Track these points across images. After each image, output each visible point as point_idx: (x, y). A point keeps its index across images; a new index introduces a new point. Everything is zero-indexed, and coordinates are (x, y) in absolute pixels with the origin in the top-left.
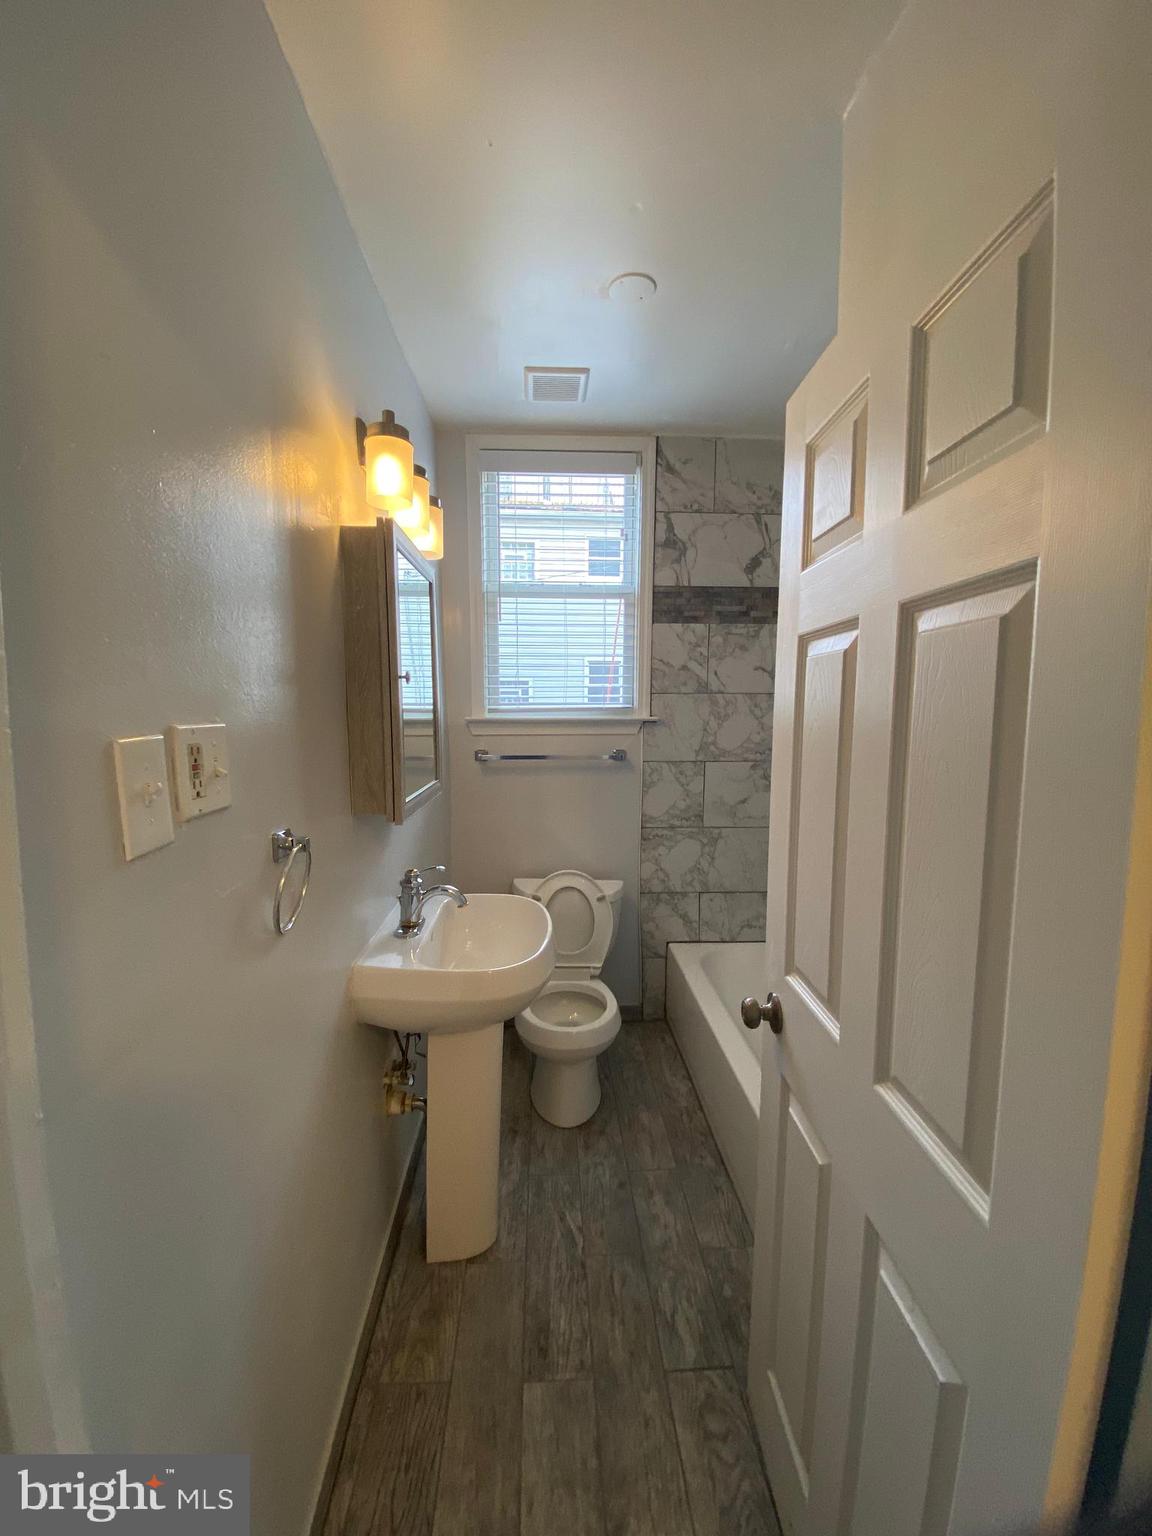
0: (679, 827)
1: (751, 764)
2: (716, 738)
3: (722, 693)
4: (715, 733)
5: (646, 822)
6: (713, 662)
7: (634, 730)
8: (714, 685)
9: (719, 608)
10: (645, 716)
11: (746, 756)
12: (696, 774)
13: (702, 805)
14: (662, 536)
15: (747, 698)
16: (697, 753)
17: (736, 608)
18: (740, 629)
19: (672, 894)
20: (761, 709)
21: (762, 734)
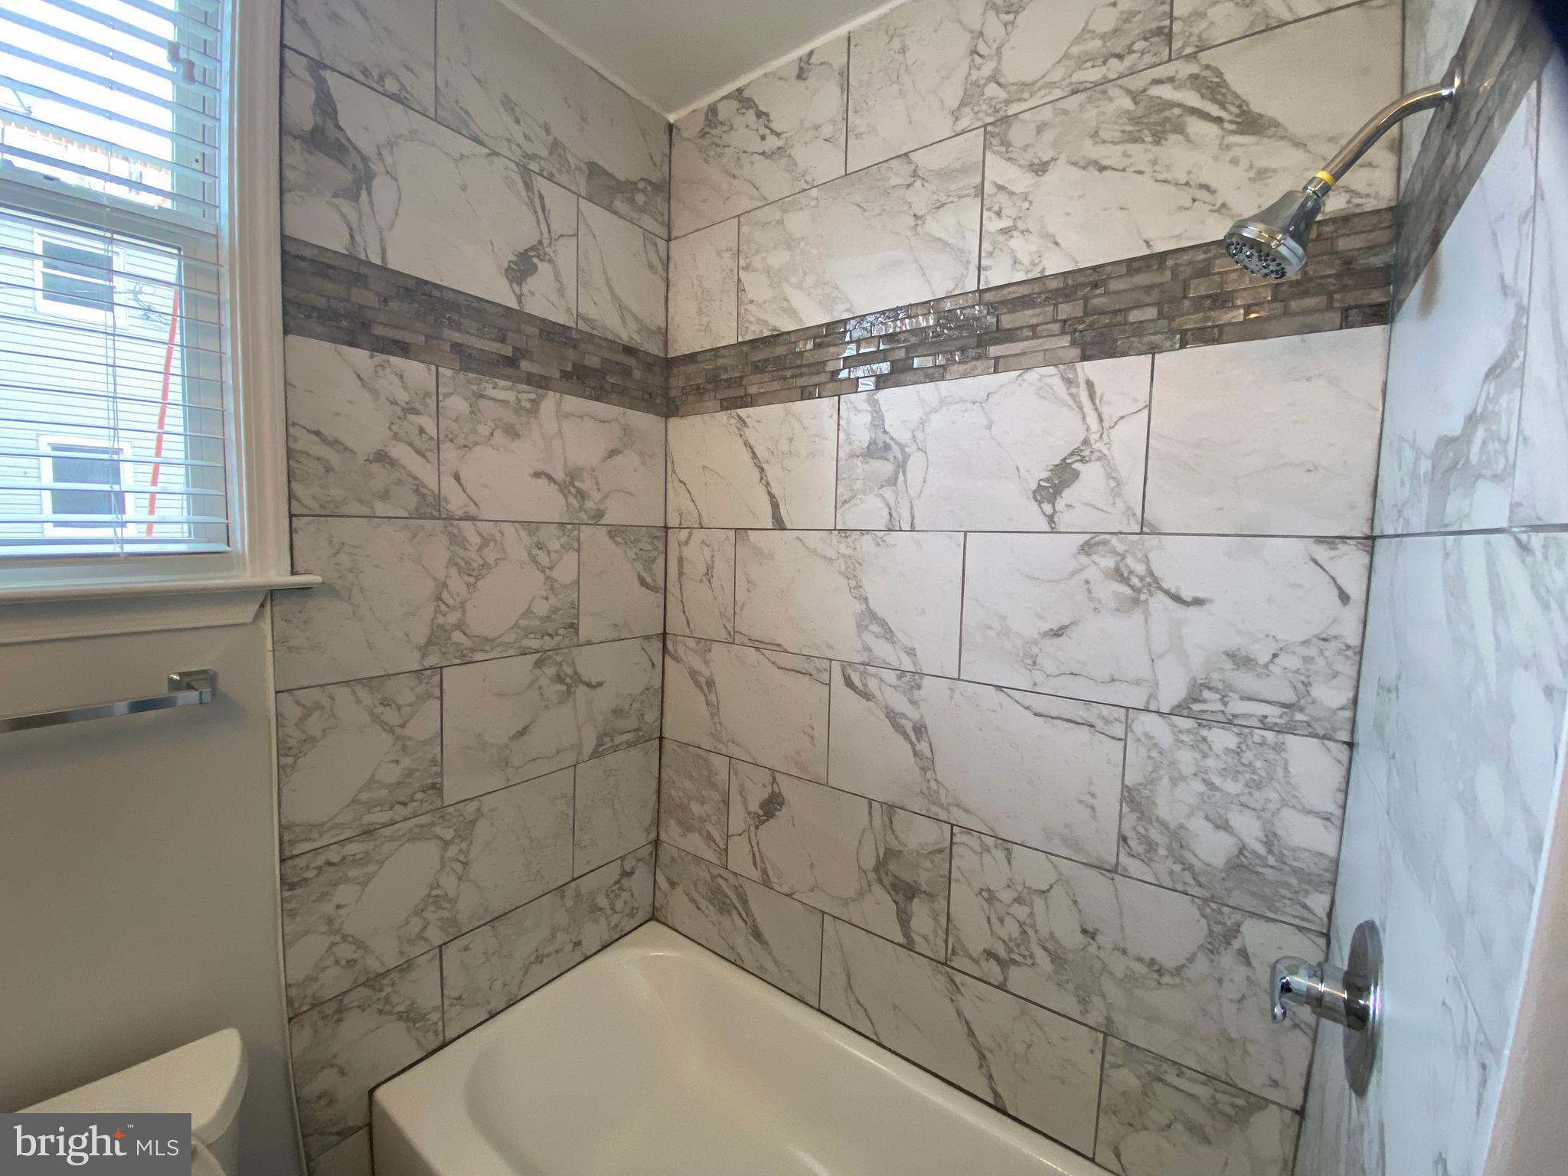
0: (385, 825)
1: (535, 657)
2: (464, 613)
3: (473, 519)
4: (463, 604)
5: (292, 843)
6: (449, 452)
7: (245, 613)
8: (456, 501)
9: (457, 337)
10: (278, 575)
11: (526, 643)
12: (422, 698)
13: (438, 762)
14: (304, 116)
15: (523, 534)
16: (424, 651)
17: (493, 347)
18: (501, 390)
19: (373, 981)
20: (549, 553)
21: (553, 600)
